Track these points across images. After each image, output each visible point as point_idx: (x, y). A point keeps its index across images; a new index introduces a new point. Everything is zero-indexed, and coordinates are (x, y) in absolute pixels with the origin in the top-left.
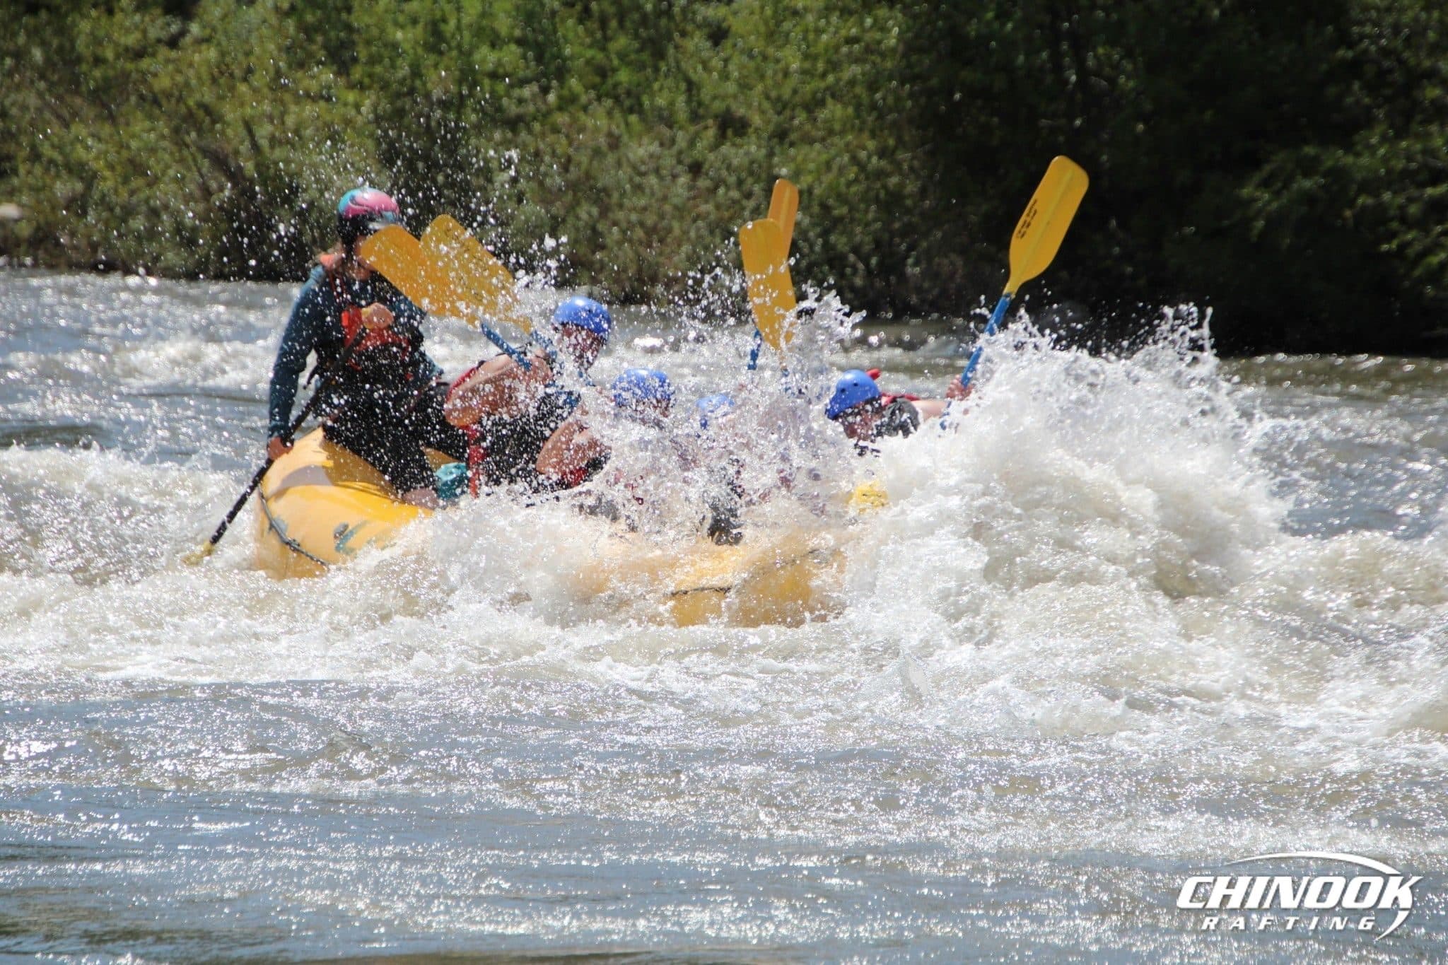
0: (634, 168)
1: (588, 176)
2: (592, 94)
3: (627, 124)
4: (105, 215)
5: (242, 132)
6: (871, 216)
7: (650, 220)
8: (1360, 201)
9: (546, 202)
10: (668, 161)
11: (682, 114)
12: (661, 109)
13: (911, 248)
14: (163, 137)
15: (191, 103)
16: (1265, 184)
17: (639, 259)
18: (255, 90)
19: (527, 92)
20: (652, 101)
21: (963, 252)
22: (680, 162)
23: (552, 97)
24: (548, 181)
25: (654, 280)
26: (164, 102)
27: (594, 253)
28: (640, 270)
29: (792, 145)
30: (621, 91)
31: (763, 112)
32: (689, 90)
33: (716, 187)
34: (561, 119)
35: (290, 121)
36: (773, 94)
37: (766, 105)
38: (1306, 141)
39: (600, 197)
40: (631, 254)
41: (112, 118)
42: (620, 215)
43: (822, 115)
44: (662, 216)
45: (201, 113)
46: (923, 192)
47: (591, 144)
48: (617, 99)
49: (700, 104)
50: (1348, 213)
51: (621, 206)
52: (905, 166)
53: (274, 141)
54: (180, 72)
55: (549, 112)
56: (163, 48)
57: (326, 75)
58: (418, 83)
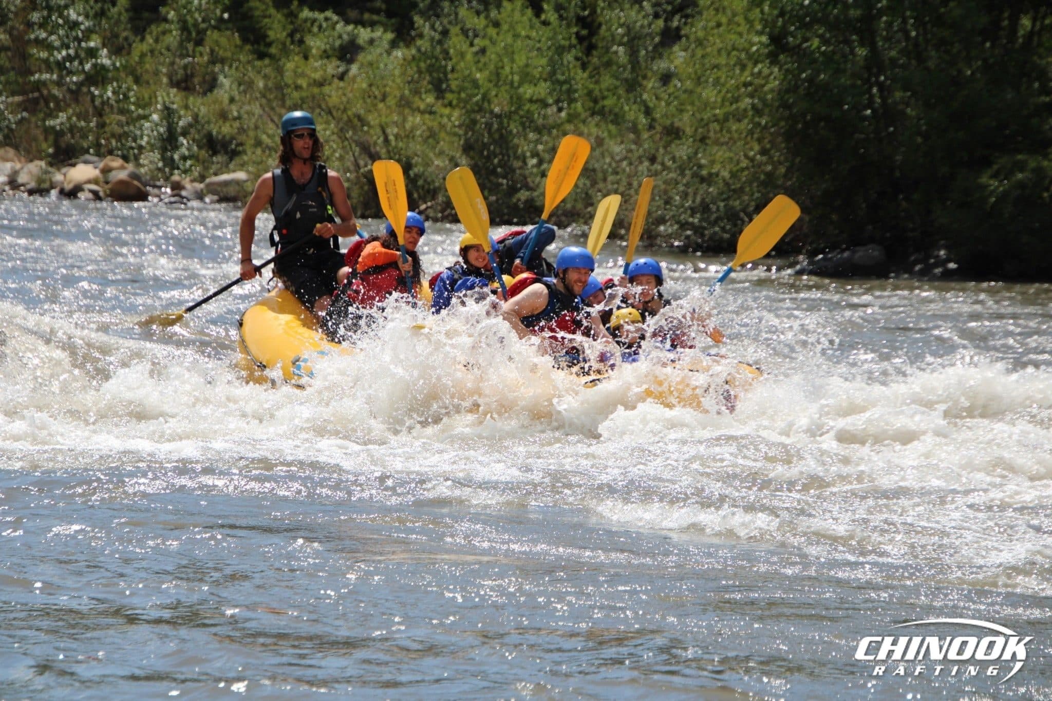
2: (588, 113)
5: (378, 130)
6: (755, 190)
12: (629, 122)
14: (333, 133)
18: (389, 107)
19: (549, 111)
23: (563, 114)
27: (586, 208)
32: (646, 112)
34: (569, 127)
35: (408, 126)
45: (356, 121)
48: (603, 116)
53: (397, 136)
54: (344, 95)
55: (562, 124)
56: (336, 80)
57: (430, 99)
58: (486, 105)
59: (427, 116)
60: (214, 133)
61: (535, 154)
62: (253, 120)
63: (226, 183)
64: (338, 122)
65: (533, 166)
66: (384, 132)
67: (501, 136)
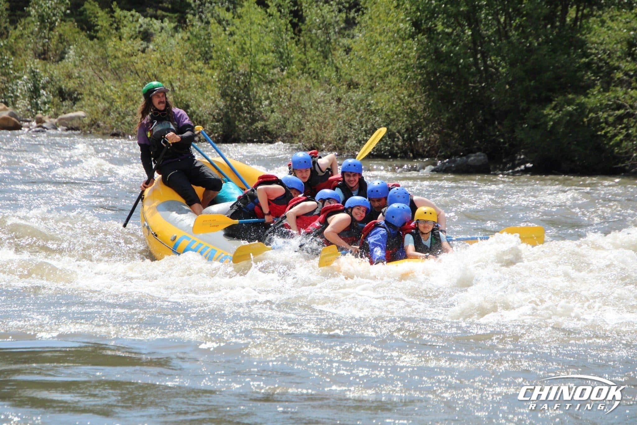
0: (316, 100)
1: (298, 103)
2: (300, 72)
3: (313, 84)
4: (118, 115)
6: (405, 119)
7: (321, 120)
8: (590, 115)
9: (282, 113)
10: (328, 97)
11: (334, 80)
12: (326, 77)
13: (420, 131)
15: (149, 73)
16: (554, 108)
17: (317, 135)
18: (173, 69)
19: (275, 71)
20: (322, 74)
21: (439, 132)
22: (333, 99)
23: (285, 73)
24: (284, 105)
25: (322, 142)
26: (140, 74)
27: (300, 132)
28: (317, 139)
29: (375, 92)
30: (311, 71)
31: (364, 80)
32: (337, 71)
33: (346, 108)
34: (288, 81)
35: (186, 81)
36: (369, 73)
37: (366, 77)
38: (570, 94)
39: (302, 111)
40: (314, 132)
41: (119, 79)
42: (309, 118)
43: (387, 80)
44: (325, 118)
46: (425, 109)
47: (299, 91)
48: (309, 73)
49: (340, 76)
50: (585, 120)
51: (310, 114)
52: (418, 100)
53: (180, 88)
54: (146, 62)
55: (284, 79)
56: (140, 53)
57: (200, 64)
58: (235, 67)
59: (199, 75)
60: (63, 87)
61: (268, 98)
62: (88, 78)
63: (72, 119)
64: (142, 79)
65: (266, 106)
66: (171, 85)
67: (246, 86)
